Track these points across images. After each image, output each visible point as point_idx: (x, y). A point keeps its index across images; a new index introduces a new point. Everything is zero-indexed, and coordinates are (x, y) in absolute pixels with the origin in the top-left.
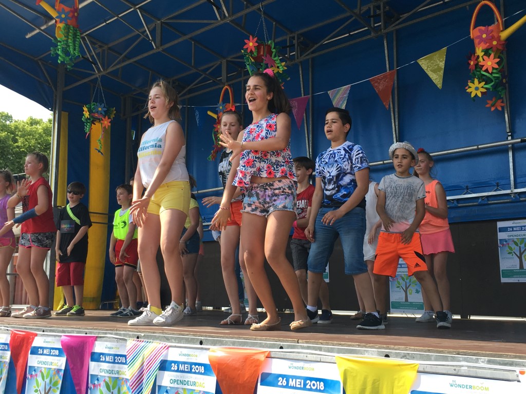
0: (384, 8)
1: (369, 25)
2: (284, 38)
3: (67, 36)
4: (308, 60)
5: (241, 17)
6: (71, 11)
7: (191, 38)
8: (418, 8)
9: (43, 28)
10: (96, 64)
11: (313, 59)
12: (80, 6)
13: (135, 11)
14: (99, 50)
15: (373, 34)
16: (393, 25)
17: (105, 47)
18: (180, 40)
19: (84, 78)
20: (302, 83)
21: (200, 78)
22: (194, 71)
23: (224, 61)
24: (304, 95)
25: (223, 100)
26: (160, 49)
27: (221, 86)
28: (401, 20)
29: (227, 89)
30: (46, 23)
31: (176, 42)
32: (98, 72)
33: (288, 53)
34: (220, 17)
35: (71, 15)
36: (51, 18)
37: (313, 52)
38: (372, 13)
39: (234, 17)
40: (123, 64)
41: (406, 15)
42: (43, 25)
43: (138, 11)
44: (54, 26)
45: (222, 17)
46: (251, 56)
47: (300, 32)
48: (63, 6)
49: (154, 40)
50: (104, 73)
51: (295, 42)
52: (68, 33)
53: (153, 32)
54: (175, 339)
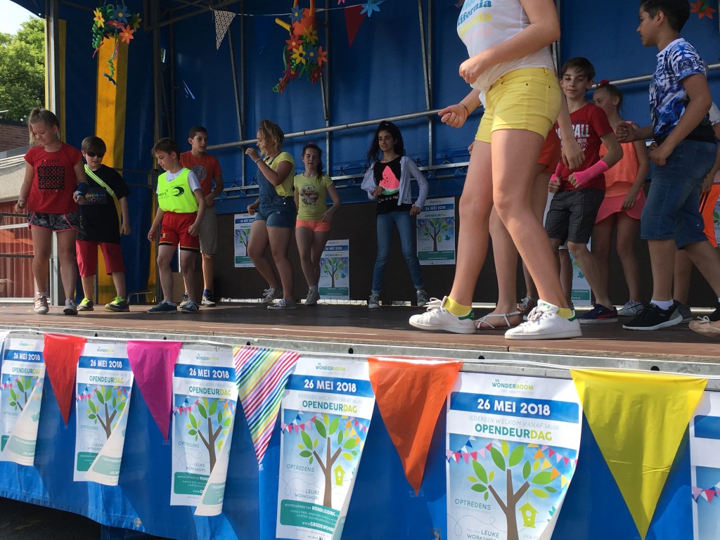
25: (298, 5)
54: (309, 346)
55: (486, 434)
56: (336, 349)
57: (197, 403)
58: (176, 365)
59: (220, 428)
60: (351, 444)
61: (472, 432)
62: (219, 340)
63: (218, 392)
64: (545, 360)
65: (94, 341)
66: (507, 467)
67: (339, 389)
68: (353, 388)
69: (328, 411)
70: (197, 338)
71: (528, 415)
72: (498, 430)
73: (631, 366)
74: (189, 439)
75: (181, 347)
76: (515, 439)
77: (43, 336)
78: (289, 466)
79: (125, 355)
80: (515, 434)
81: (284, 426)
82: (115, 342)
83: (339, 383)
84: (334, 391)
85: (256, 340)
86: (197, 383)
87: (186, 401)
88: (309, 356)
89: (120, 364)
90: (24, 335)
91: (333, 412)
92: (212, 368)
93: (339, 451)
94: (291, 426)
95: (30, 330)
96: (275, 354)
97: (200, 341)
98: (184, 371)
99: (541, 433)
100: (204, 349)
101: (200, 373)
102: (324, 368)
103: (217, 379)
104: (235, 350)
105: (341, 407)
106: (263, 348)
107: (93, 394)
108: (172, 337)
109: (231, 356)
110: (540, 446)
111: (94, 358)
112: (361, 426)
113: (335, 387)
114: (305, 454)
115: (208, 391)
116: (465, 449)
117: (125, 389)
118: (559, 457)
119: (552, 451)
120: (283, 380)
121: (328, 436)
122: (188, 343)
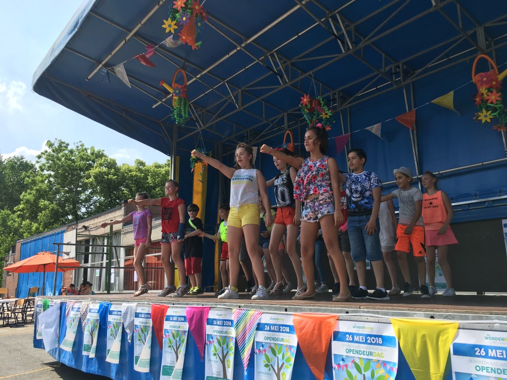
0: (403, 67)
1: (392, 80)
2: (329, 94)
3: (180, 105)
4: (347, 108)
5: (298, 81)
6: (182, 88)
7: (262, 100)
8: (428, 65)
9: (163, 100)
10: (198, 122)
11: (350, 107)
12: (188, 84)
13: (224, 84)
14: (200, 113)
15: (395, 86)
16: (411, 78)
17: (204, 111)
18: (255, 101)
19: (190, 133)
20: (342, 125)
21: (269, 127)
22: (265, 122)
23: (286, 114)
24: (345, 134)
25: (286, 141)
26: (242, 109)
27: (284, 132)
28: (416, 74)
29: (288, 133)
30: (166, 97)
31: (252, 103)
32: (200, 128)
33: (332, 104)
34: (283, 83)
35: (182, 90)
36: (169, 93)
37: (350, 103)
38: (393, 72)
39: (292, 82)
40: (216, 121)
41: (419, 71)
42: (163, 99)
43: (226, 84)
44: (171, 98)
45: (284, 82)
46: (306, 108)
47: (340, 89)
48: (177, 85)
49: (237, 102)
50: (203, 128)
51: (336, 96)
52: (181, 102)
53: (236, 97)
54: (267, 307)
55: (351, 354)
56: (279, 309)
57: (217, 339)
58: (208, 319)
59: (228, 352)
60: (288, 360)
61: (344, 353)
62: (227, 305)
63: (226, 332)
64: (378, 313)
65: (172, 307)
66: (363, 373)
67: (281, 330)
68: (288, 329)
69: (277, 342)
70: (217, 305)
71: (371, 344)
72: (357, 352)
73: (420, 316)
74: (213, 358)
75: (210, 310)
76: (366, 357)
77: (151, 305)
78: (259, 373)
79: (185, 314)
80: (365, 354)
81: (256, 351)
82: (182, 307)
83: (281, 327)
84: (279, 331)
85: (243, 305)
86: (217, 328)
87: (212, 338)
88: (267, 313)
89: (183, 319)
90: (143, 305)
91: (279, 342)
92: (224, 320)
93: (283, 364)
94: (259, 350)
95: (145, 303)
96: (252, 312)
97: (218, 306)
98: (211, 322)
99: (378, 353)
100: (220, 310)
101: (218, 323)
102: (274, 319)
103: (226, 326)
104: (234, 310)
105: (282, 340)
106: (246, 309)
107: (171, 335)
108: (206, 305)
109: (232, 314)
110: (379, 361)
111: (172, 316)
112: (292, 350)
113: (280, 329)
114: (267, 366)
115: (221, 332)
116: (341, 363)
117: (185, 332)
118: (388, 367)
119: (384, 363)
120: (255, 326)
121: (277, 356)
122: (213, 307)
